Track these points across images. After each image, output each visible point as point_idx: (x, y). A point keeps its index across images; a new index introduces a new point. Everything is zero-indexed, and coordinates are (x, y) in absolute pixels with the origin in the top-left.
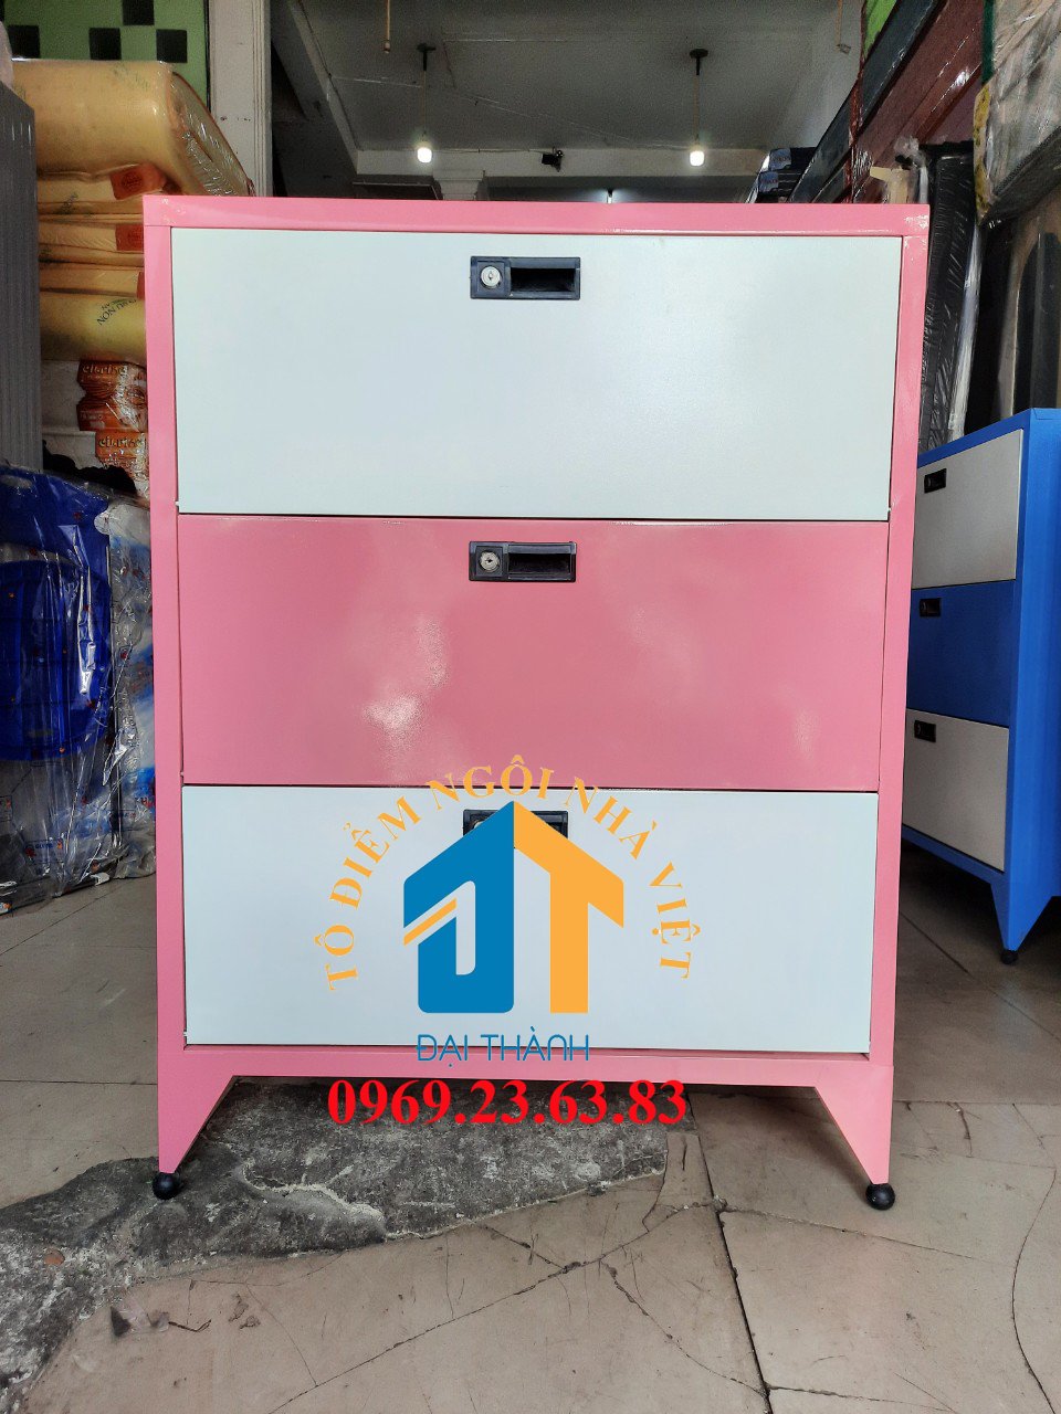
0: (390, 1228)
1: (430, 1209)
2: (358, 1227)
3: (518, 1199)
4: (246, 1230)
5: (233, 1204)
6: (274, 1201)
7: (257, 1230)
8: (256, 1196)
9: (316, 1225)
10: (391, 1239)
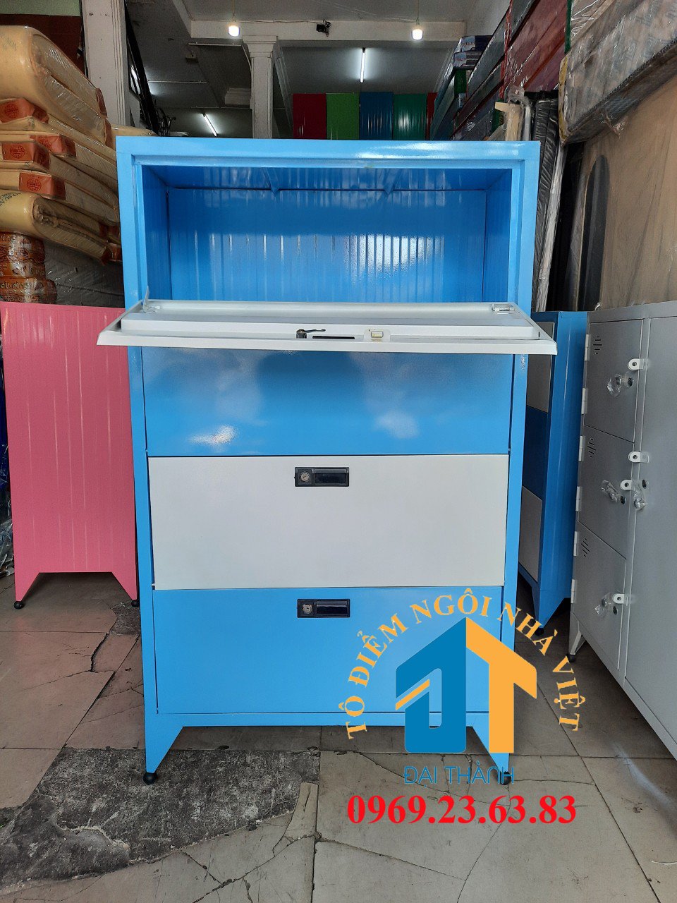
0: (132, 856)
1: (157, 842)
2: (115, 856)
3: (207, 834)
4: (50, 861)
5: (46, 842)
6: (70, 838)
7: (57, 860)
8: (60, 835)
9: (91, 854)
10: (132, 864)
